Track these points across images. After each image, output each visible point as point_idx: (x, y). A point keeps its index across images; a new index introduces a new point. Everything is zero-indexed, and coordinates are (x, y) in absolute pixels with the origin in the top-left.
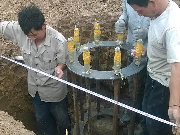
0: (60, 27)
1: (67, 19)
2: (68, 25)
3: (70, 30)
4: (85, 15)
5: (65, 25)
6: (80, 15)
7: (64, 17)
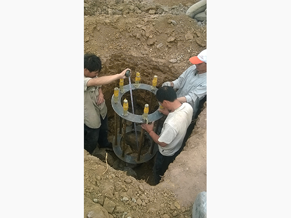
0: (113, 60)
1: (119, 54)
2: (119, 59)
5: (117, 59)
6: (130, 54)
7: (117, 53)
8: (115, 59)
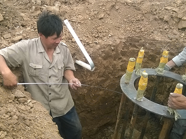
0: (128, 44)
1: (137, 38)
2: (137, 44)
3: (137, 49)
4: (157, 38)
5: (133, 43)
6: (152, 37)
7: (135, 35)
8: (131, 44)
